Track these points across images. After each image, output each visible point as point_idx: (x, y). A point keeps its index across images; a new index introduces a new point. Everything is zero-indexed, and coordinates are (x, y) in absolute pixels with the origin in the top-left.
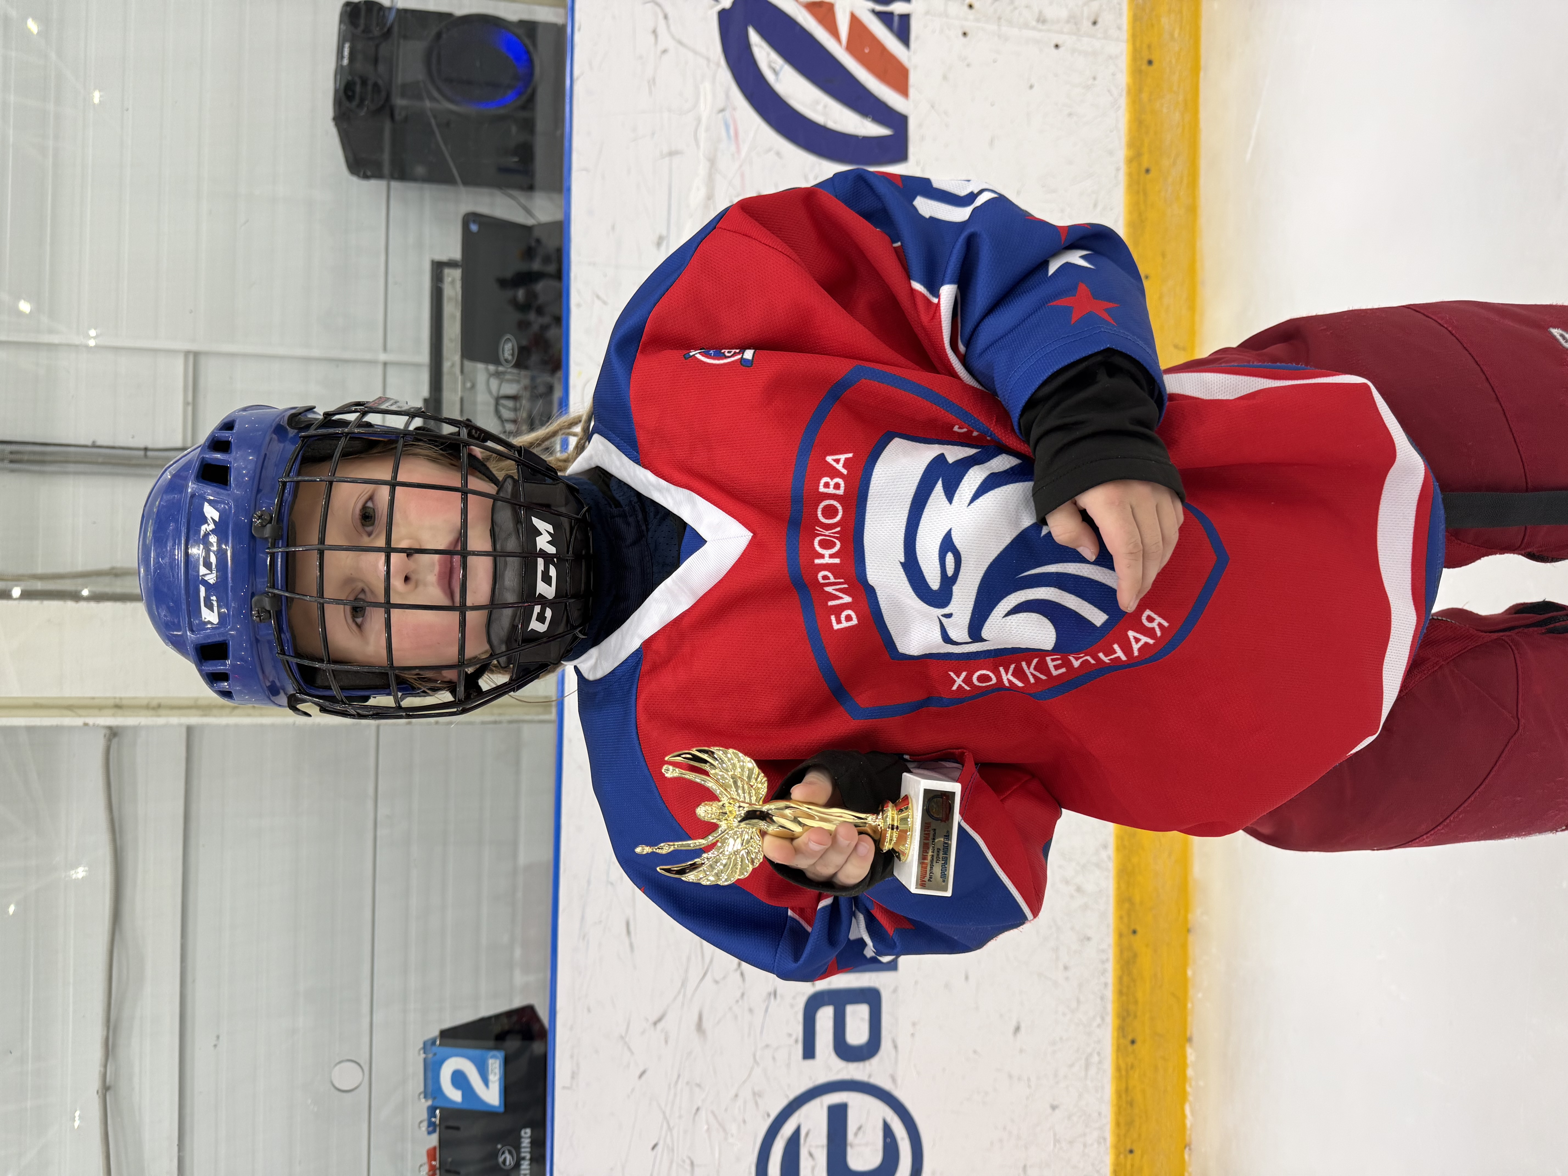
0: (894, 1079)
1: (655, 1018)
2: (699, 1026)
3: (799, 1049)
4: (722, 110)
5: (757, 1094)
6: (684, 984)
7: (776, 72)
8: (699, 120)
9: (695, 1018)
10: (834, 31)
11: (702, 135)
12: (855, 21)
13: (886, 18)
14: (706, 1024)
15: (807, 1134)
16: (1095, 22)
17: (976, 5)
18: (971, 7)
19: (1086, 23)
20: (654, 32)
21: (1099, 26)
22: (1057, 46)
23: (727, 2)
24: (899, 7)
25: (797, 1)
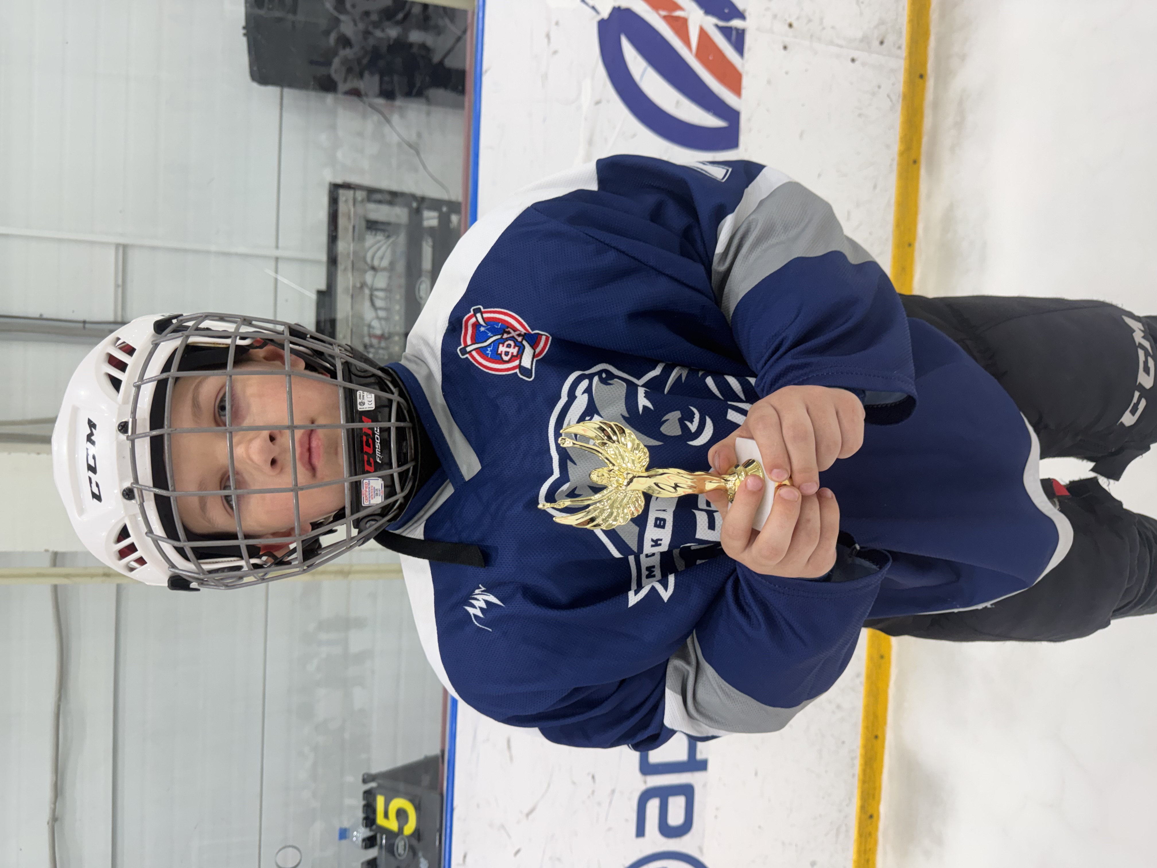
0: (701, 849)
1: (526, 810)
3: (633, 830)
4: (598, 103)
8: (579, 111)
10: (686, 40)
12: (703, 34)
13: (726, 32)
16: (882, 43)
17: (795, 24)
18: (790, 25)
19: (876, 43)
20: (548, 36)
21: (885, 45)
22: (853, 60)
23: (605, 14)
24: (736, 23)
25: (659, 15)
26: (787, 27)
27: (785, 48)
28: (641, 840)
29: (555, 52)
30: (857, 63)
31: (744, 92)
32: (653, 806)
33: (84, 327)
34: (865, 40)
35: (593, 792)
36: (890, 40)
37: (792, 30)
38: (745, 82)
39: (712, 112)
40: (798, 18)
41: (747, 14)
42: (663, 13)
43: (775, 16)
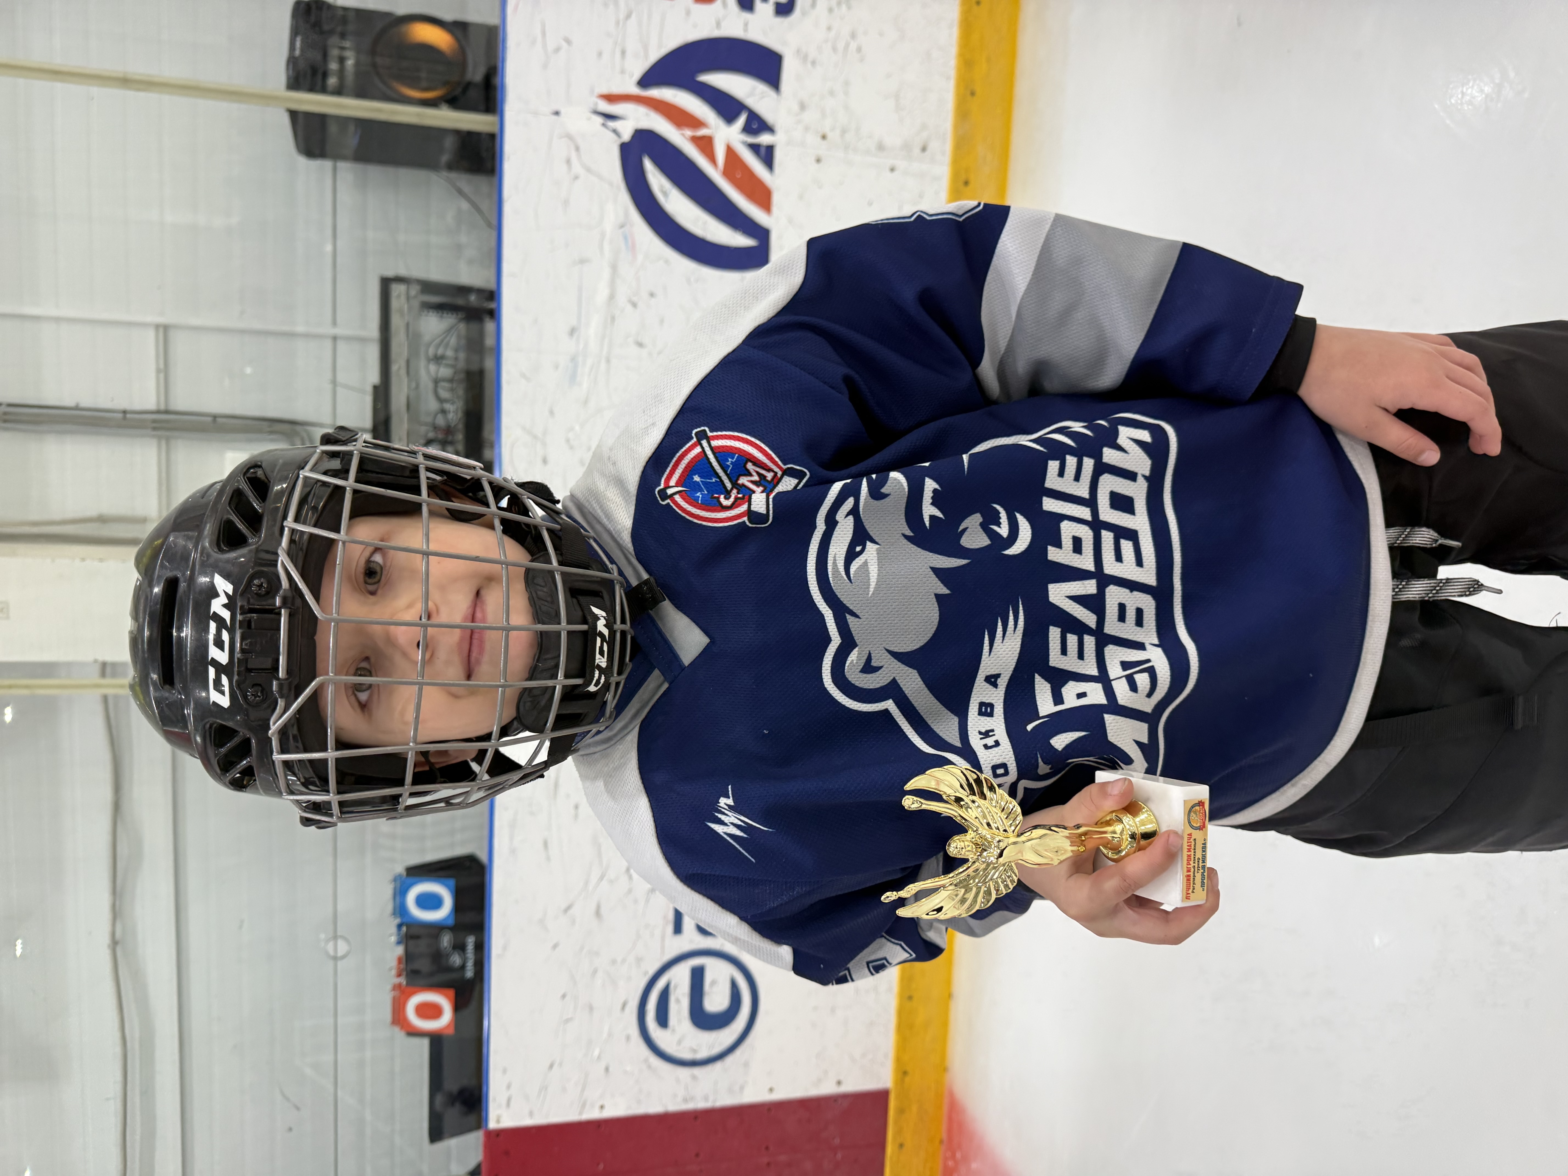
1: (564, 905)
2: (598, 913)
3: (670, 928)
4: (622, 226)
5: (639, 960)
6: (587, 883)
7: (665, 194)
8: (603, 235)
9: (595, 907)
10: (712, 159)
11: (606, 247)
12: (730, 152)
13: (755, 148)
14: (603, 911)
15: (676, 987)
16: (924, 149)
17: (830, 135)
18: (824, 137)
19: (917, 151)
20: (568, 162)
21: (928, 153)
22: (892, 170)
23: (627, 136)
24: (765, 139)
25: (683, 135)
26: (819, 139)
27: (818, 161)
28: (678, 938)
29: (576, 178)
30: (896, 173)
31: (775, 208)
33: (125, 418)
34: (907, 147)
35: (630, 891)
36: (934, 146)
37: (825, 142)
38: (776, 199)
39: (740, 230)
40: (833, 129)
41: (777, 128)
42: (689, 133)
43: (807, 129)
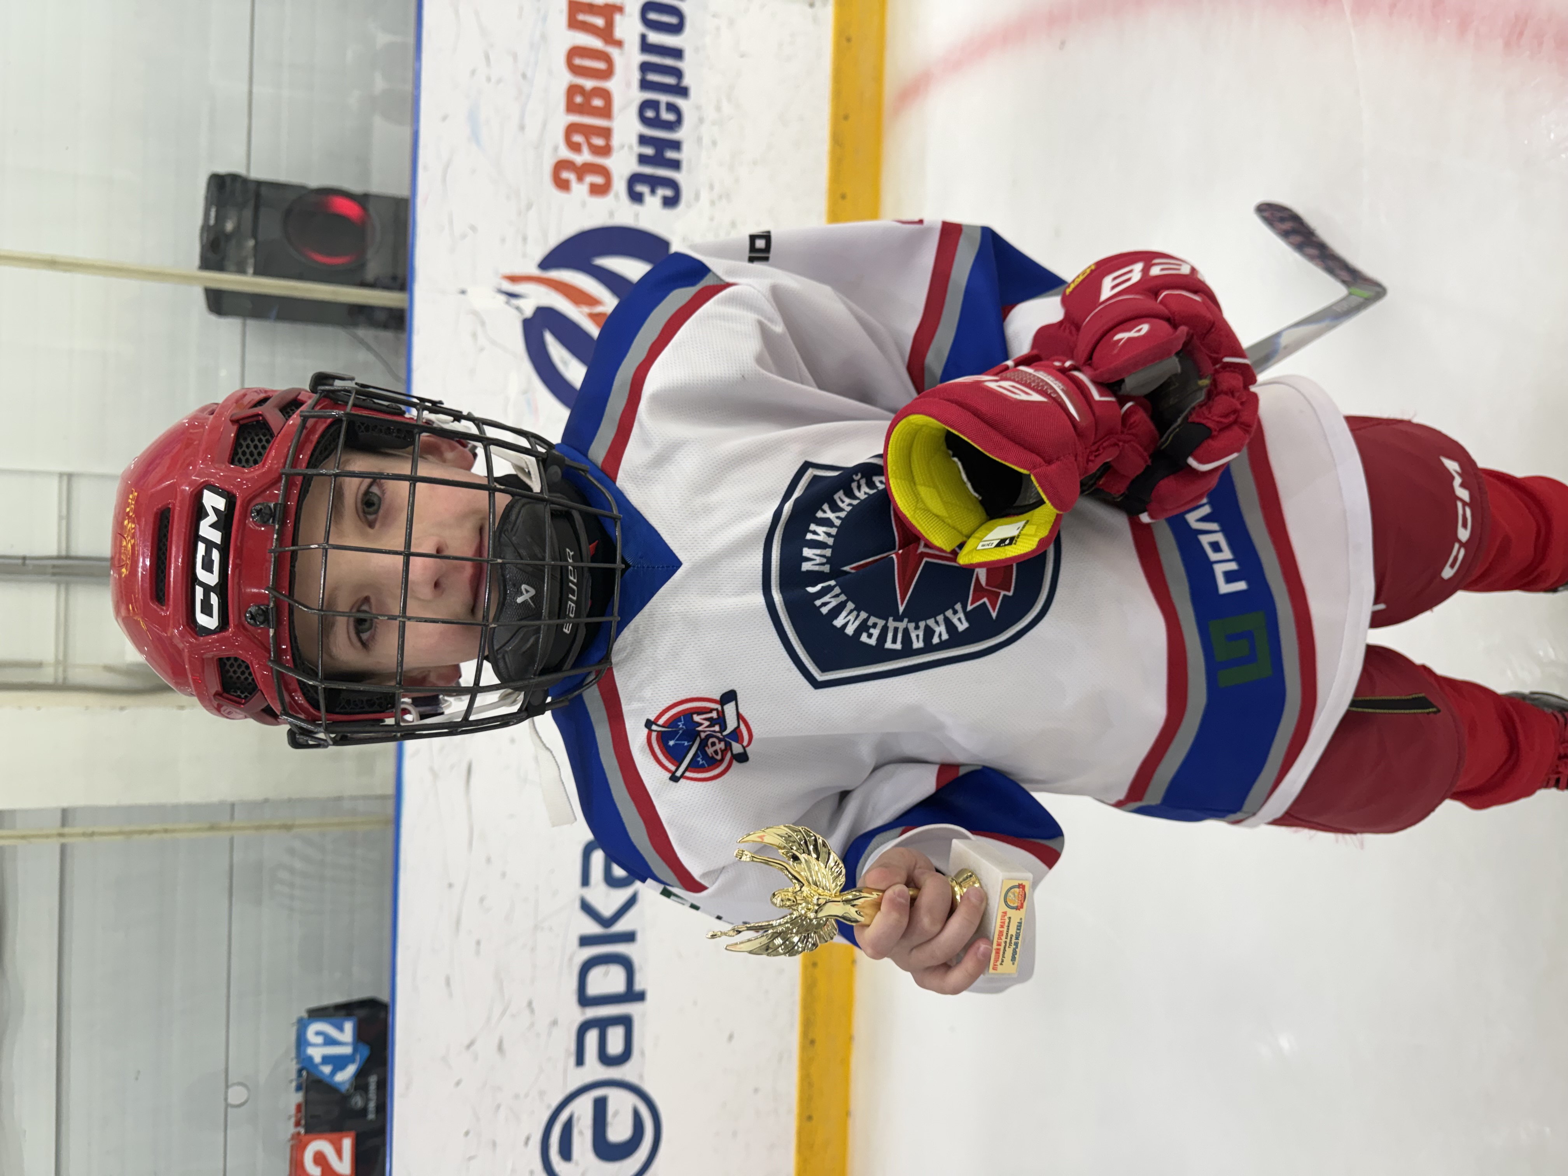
0: (641, 1077)
1: (466, 1042)
2: (500, 1048)
3: (572, 1060)
4: (525, 392)
5: (542, 1094)
6: (489, 1019)
7: (565, 364)
8: (507, 400)
9: (496, 1041)
11: (509, 408)
14: (506, 1045)
15: (579, 1119)
20: (474, 335)
23: (529, 313)
25: (581, 311)
28: (580, 1069)
29: (482, 349)
32: (592, 1037)
33: (24, 564)
35: (532, 1025)
42: (586, 310)
